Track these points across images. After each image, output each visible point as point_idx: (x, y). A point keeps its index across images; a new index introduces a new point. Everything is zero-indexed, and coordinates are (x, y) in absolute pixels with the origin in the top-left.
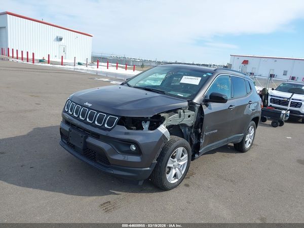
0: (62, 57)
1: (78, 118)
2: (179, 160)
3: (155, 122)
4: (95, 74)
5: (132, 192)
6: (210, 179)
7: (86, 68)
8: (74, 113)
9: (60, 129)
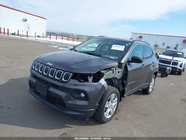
0: (27, 32)
1: (42, 74)
2: (112, 102)
3: (96, 76)
4: (49, 43)
5: (81, 125)
6: (131, 114)
7: (43, 39)
8: (40, 70)
9: (29, 81)
